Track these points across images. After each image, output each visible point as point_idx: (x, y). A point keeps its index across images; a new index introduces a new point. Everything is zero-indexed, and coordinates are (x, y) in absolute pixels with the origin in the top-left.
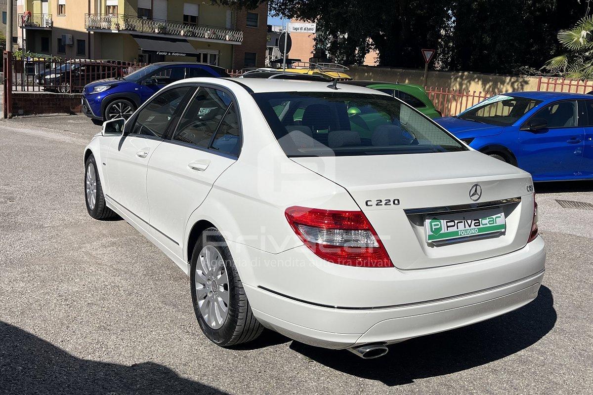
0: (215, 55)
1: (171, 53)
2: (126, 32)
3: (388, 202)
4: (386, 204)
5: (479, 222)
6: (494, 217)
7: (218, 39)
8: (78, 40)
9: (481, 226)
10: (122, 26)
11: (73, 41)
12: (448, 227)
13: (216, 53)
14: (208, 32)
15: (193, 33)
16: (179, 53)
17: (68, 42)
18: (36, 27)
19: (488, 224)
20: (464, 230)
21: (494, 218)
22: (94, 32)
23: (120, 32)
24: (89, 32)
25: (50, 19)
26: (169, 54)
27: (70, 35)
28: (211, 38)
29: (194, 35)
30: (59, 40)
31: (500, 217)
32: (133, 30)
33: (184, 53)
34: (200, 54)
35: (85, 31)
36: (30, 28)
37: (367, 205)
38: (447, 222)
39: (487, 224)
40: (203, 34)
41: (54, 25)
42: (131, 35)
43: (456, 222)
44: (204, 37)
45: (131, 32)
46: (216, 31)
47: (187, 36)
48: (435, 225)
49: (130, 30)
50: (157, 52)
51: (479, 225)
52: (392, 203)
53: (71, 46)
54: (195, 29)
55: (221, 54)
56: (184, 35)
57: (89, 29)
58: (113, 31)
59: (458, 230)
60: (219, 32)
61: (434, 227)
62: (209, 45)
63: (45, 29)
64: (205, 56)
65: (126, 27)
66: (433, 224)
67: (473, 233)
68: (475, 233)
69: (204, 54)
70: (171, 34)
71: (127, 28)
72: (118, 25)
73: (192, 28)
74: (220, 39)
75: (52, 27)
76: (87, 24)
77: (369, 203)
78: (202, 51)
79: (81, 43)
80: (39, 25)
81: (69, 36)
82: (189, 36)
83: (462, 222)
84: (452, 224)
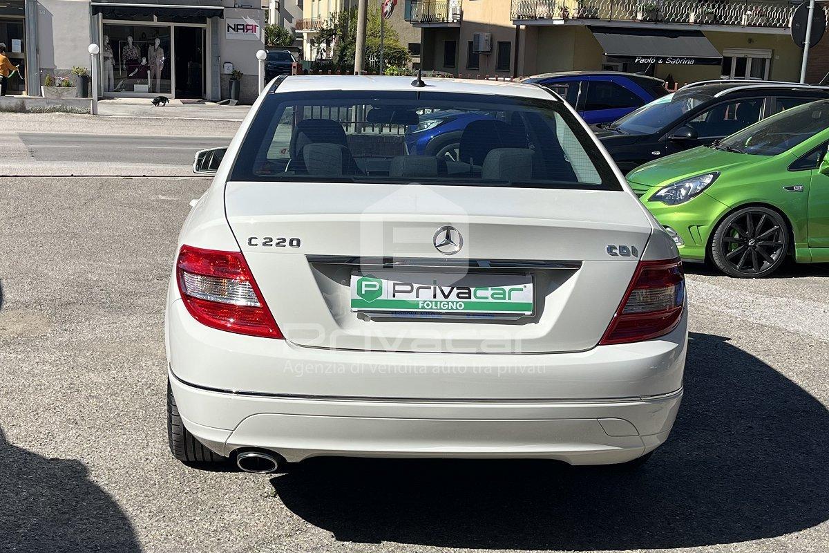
0: (764, 60)
1: (664, 59)
2: (579, 23)
3: (281, 242)
4: (278, 244)
5: (469, 293)
6: (507, 288)
7: (770, 26)
8: (499, 43)
9: (473, 299)
10: (573, 12)
11: (491, 45)
12: (395, 292)
13: (767, 55)
14: (749, 12)
15: (715, 16)
16: (680, 59)
17: (484, 47)
18: (437, 22)
19: (490, 298)
20: (431, 302)
21: (507, 291)
22: (527, 26)
23: (568, 23)
24: (518, 27)
25: (458, 8)
26: (660, 62)
27: (486, 34)
28: (755, 25)
29: (716, 21)
30: (471, 43)
31: (522, 290)
32: (593, 18)
33: (691, 59)
34: (730, 59)
35: (510, 24)
36: (427, 26)
37: (250, 243)
38: (395, 284)
39: (487, 298)
40: (736, 19)
41: (465, 18)
42: (589, 26)
43: (416, 286)
44: (739, 23)
45: (588, 23)
46: (767, 10)
47: (701, 23)
48: (366, 286)
49: (587, 17)
50: (635, 58)
51: (470, 298)
52: (287, 243)
53: (488, 54)
54: (719, 8)
55: (777, 57)
56: (695, 22)
57: (519, 20)
58: (555, 23)
59: (417, 299)
60: (772, 11)
61: (364, 289)
62: (750, 40)
63: (449, 25)
64: (741, 63)
65: (579, 12)
66: (364, 283)
67: (452, 309)
68: (457, 309)
69: (738, 59)
70: (667, 22)
71: (582, 15)
72: (564, 9)
73: (713, 8)
74: (775, 26)
75: (460, 21)
76: (515, 10)
77: (253, 242)
78: (735, 54)
79: (504, 46)
80: (443, 20)
81: (485, 36)
82: (707, 23)
83: (430, 288)
84: (408, 288)
